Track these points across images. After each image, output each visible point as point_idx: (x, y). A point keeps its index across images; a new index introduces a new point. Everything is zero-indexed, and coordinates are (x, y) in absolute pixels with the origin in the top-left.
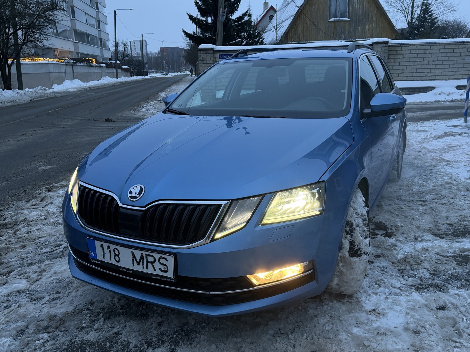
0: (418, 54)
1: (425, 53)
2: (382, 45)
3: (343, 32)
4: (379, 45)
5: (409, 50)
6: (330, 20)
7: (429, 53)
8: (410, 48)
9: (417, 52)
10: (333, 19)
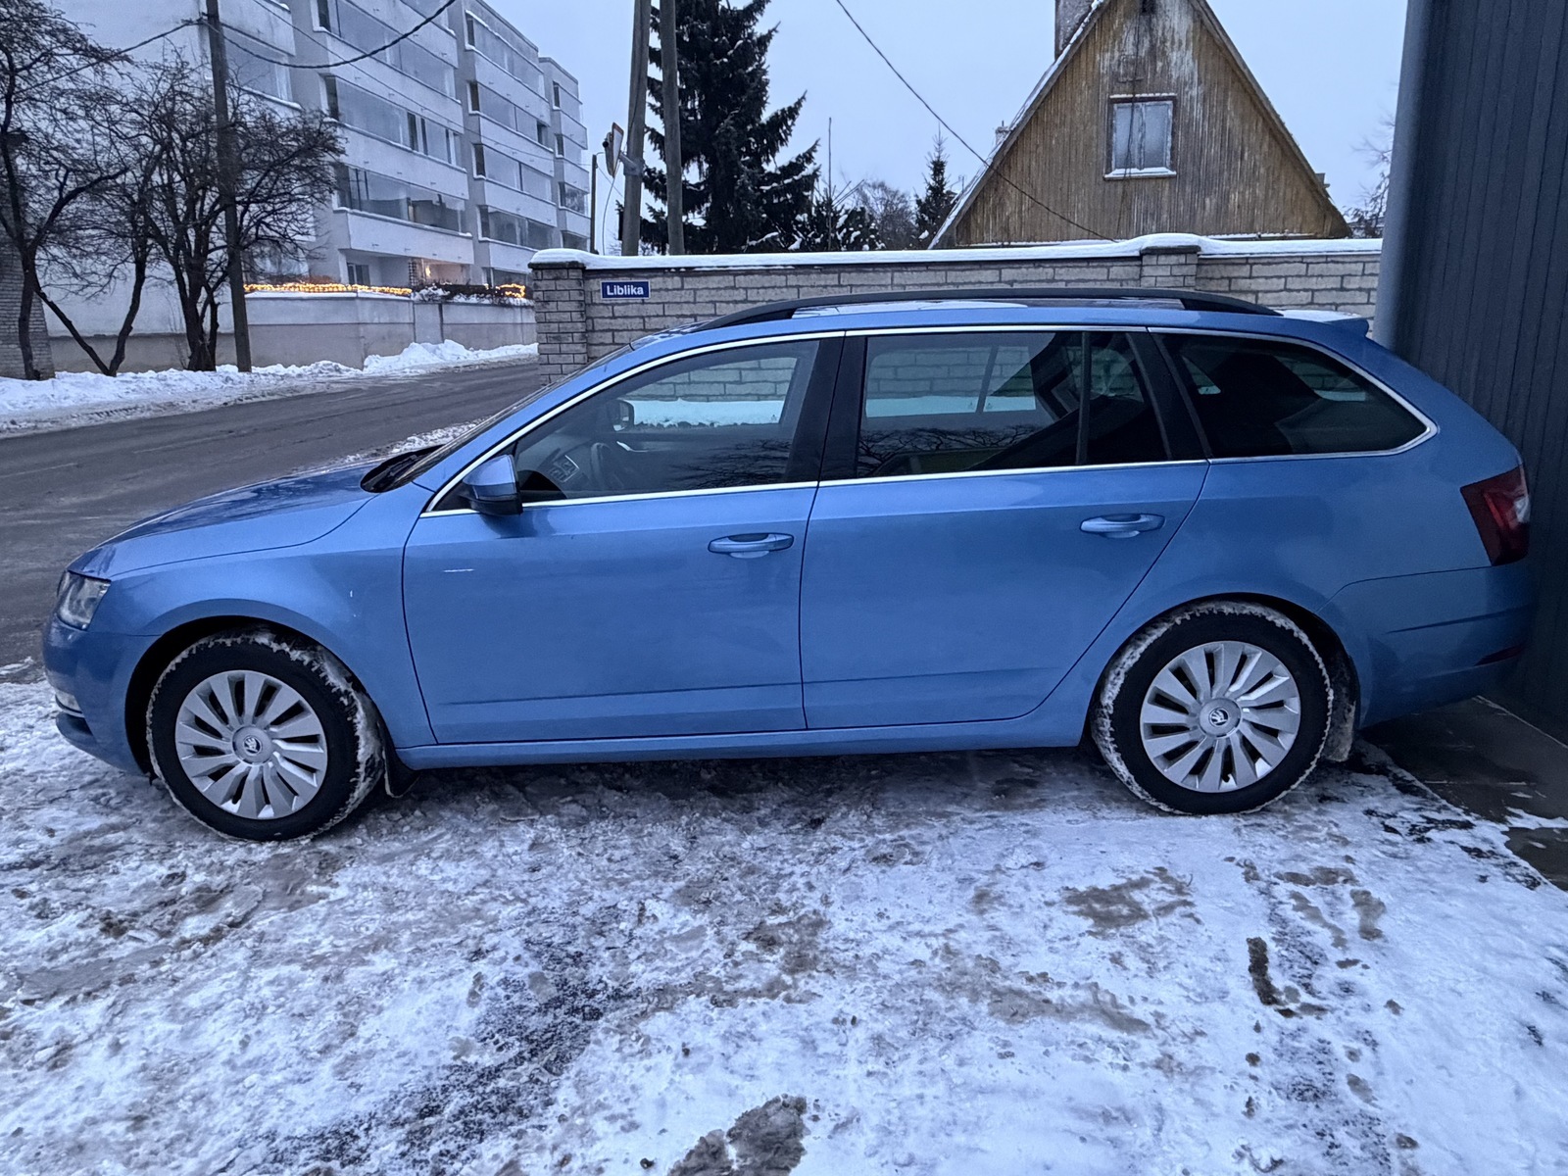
0: (1313, 291)
1: (1342, 289)
2: (1173, 259)
3: (1152, 215)
4: (1163, 259)
5: (1279, 277)
6: (1111, 175)
7: (1360, 289)
8: (1283, 269)
9: (1313, 283)
10: (1117, 173)
